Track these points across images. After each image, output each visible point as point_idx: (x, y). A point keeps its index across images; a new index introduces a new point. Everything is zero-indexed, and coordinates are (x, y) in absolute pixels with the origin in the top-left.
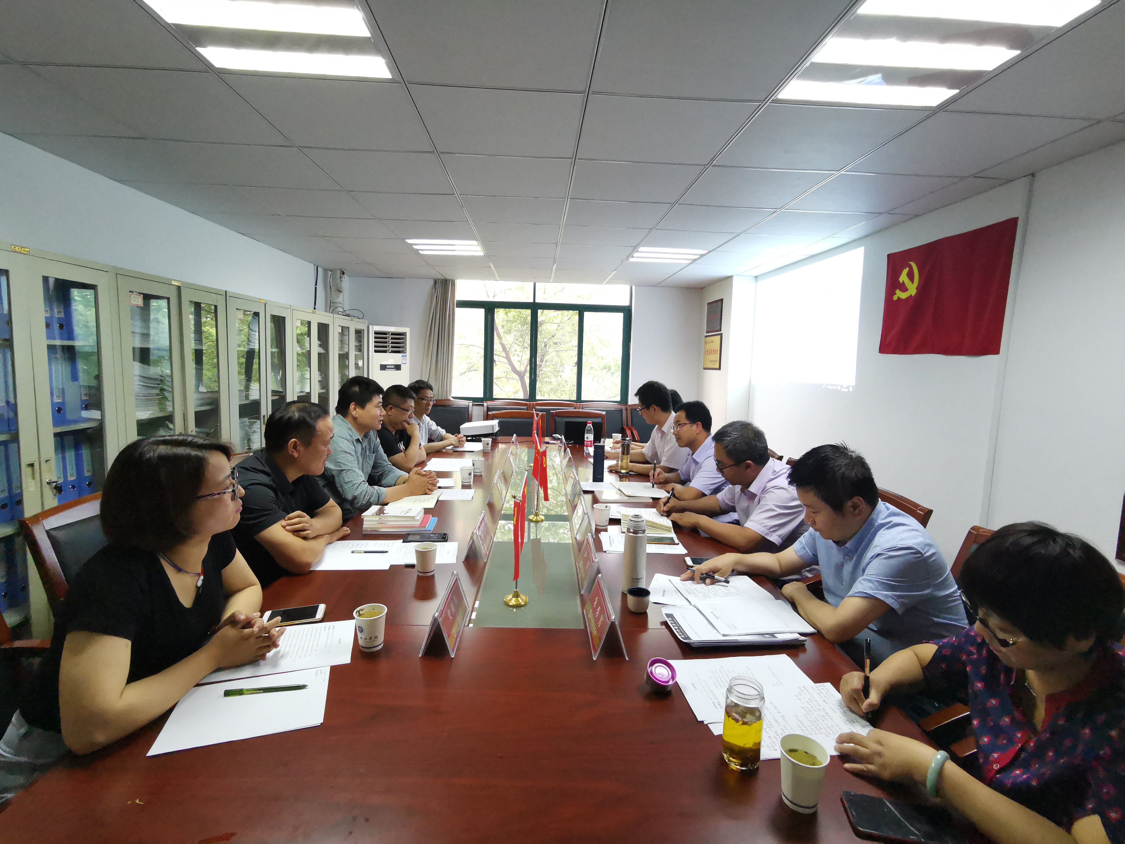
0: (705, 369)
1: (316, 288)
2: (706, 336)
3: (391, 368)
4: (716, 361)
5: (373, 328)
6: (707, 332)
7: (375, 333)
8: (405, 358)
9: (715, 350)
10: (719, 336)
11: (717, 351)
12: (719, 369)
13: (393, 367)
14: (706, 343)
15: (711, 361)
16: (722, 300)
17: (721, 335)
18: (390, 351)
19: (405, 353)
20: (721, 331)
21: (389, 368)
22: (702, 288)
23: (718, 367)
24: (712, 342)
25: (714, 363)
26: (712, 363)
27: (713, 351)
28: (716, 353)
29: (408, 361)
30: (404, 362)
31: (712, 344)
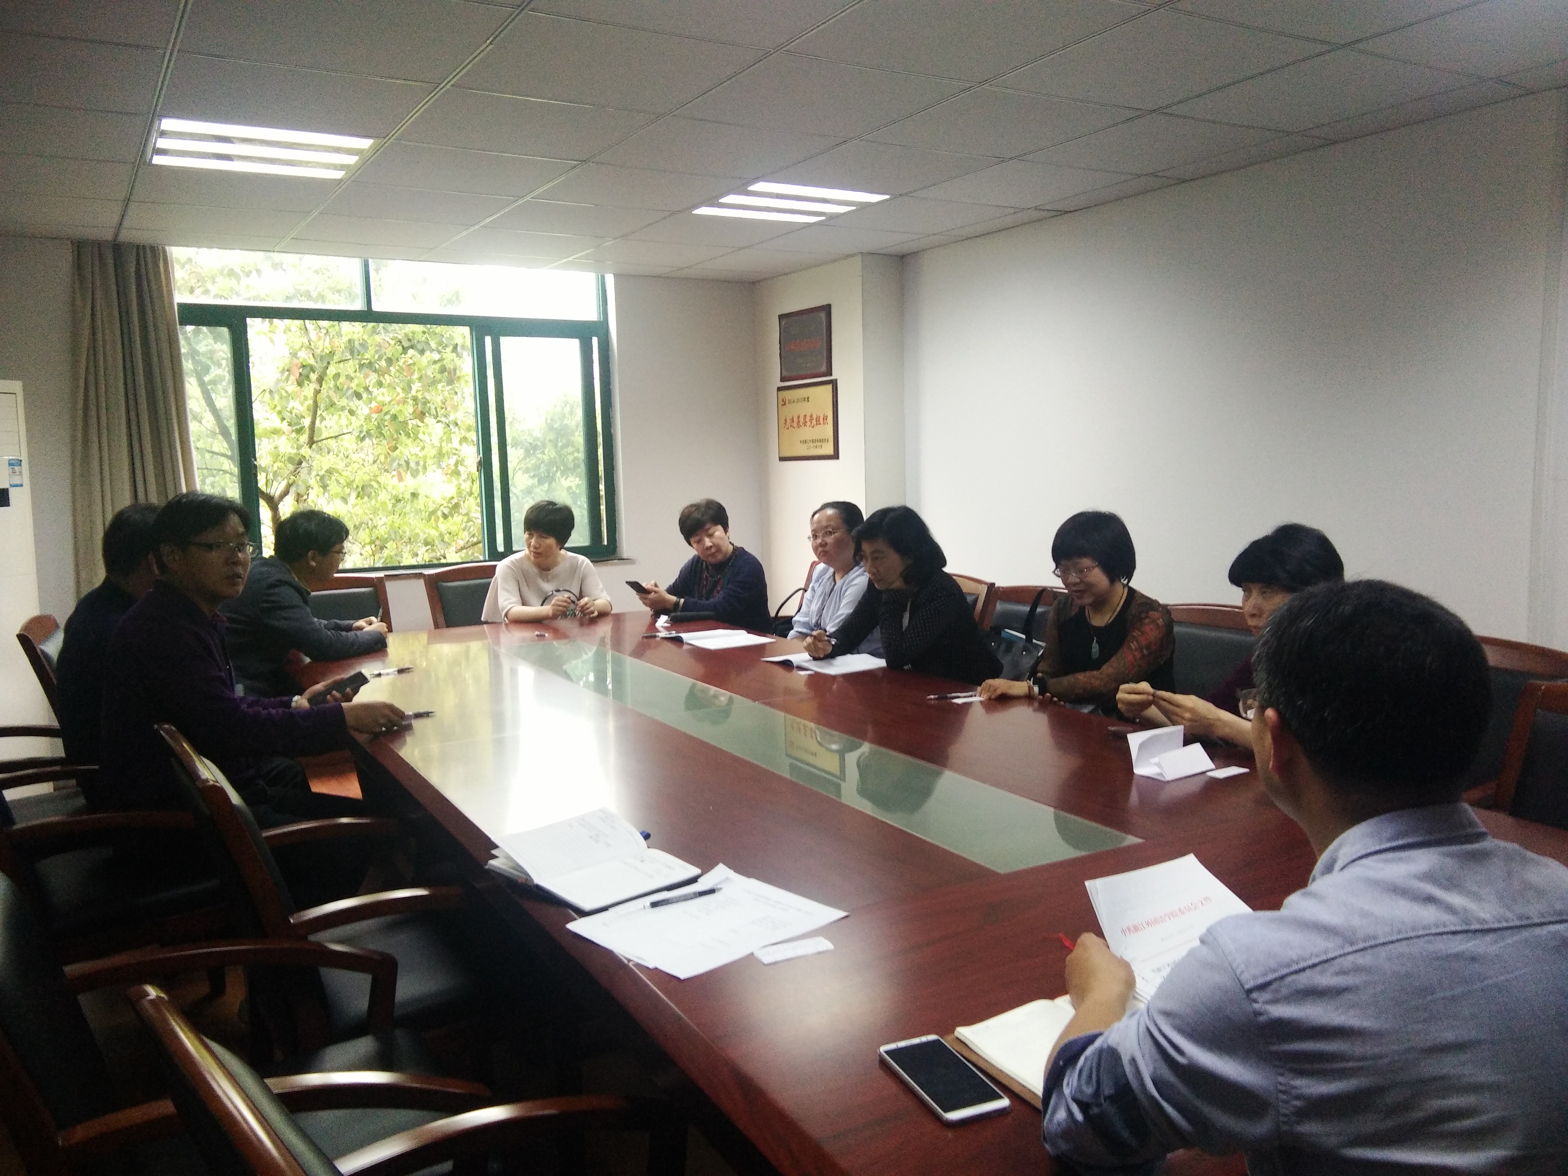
0: (782, 459)
2: (780, 389)
4: (823, 440)
6: (783, 379)
8: (17, 468)
9: (815, 420)
10: (830, 387)
11: (825, 418)
12: (836, 456)
15: (804, 442)
16: (827, 309)
17: (834, 384)
20: (830, 374)
22: (753, 283)
23: (830, 451)
24: (806, 399)
25: (819, 444)
26: (811, 445)
27: (811, 420)
28: (818, 423)
29: (26, 480)
30: (17, 481)
31: (805, 404)
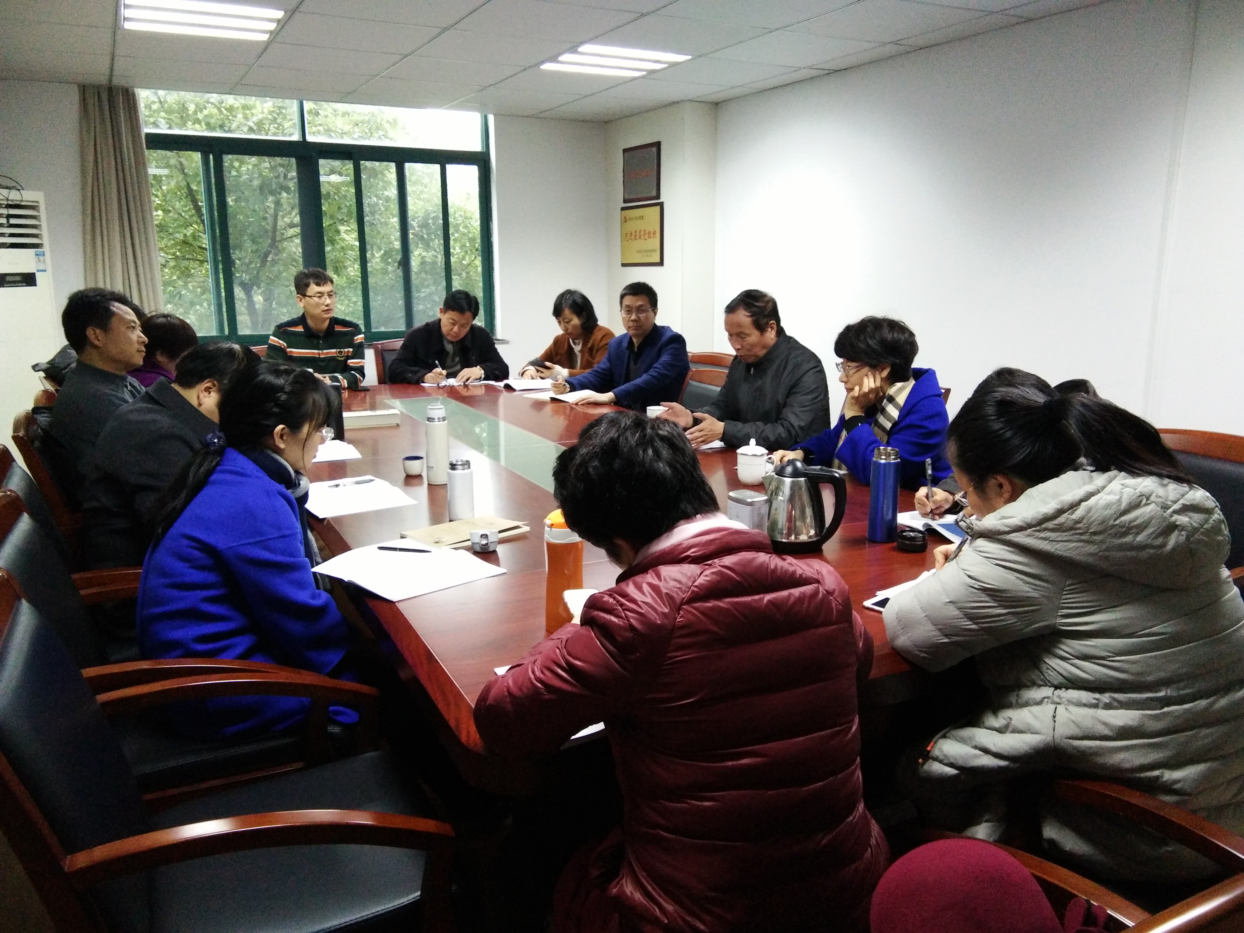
0: (624, 265)
2: (623, 209)
3: (15, 282)
4: (654, 251)
6: (625, 201)
8: (41, 258)
9: (649, 233)
10: (658, 208)
11: (654, 233)
12: (661, 263)
13: (18, 278)
14: (624, 220)
15: (640, 252)
16: (658, 145)
17: (661, 205)
19: (41, 248)
20: (659, 198)
21: (10, 282)
22: (608, 122)
23: (657, 259)
24: (642, 218)
25: (649, 253)
26: (645, 254)
27: (644, 234)
28: (649, 238)
29: (49, 266)
30: (41, 267)
31: (640, 221)
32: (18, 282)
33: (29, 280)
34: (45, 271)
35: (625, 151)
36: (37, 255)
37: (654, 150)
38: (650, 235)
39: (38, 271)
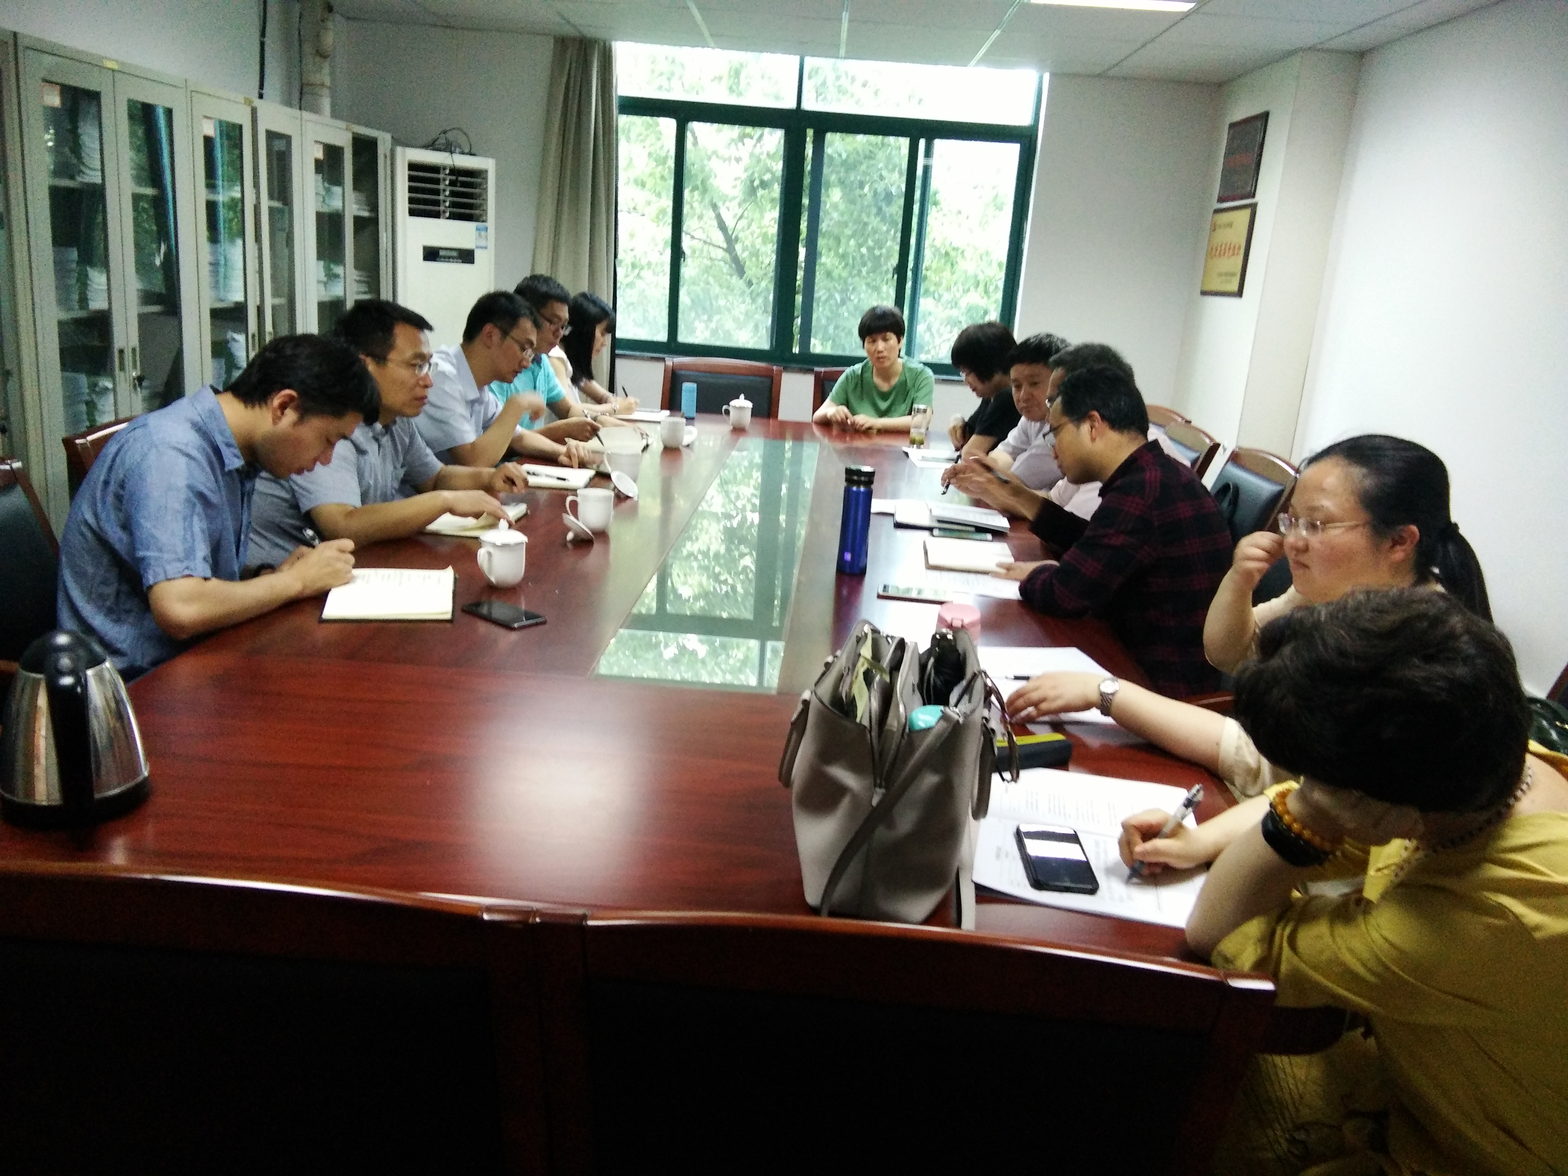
0: (1204, 293)
1: (262, 44)
2: (1217, 211)
3: (449, 258)
4: (1233, 275)
5: (404, 155)
6: (1221, 200)
7: (412, 166)
8: (483, 233)
9: (1234, 247)
10: (1249, 211)
11: (1239, 248)
12: (1240, 293)
13: (455, 254)
14: (1214, 228)
15: (1220, 275)
16: (1265, 117)
17: (1253, 207)
18: (447, 215)
19: (483, 221)
20: (1253, 196)
21: (445, 257)
22: (1220, 85)
23: (1237, 287)
24: (1230, 225)
25: (1229, 278)
26: (1224, 278)
27: (1229, 249)
28: (1233, 254)
29: (491, 243)
30: (482, 243)
31: (1228, 230)
32: (453, 258)
33: (466, 256)
34: (486, 248)
35: (1232, 126)
36: (478, 229)
37: (1259, 124)
38: (1233, 250)
39: (477, 247)
